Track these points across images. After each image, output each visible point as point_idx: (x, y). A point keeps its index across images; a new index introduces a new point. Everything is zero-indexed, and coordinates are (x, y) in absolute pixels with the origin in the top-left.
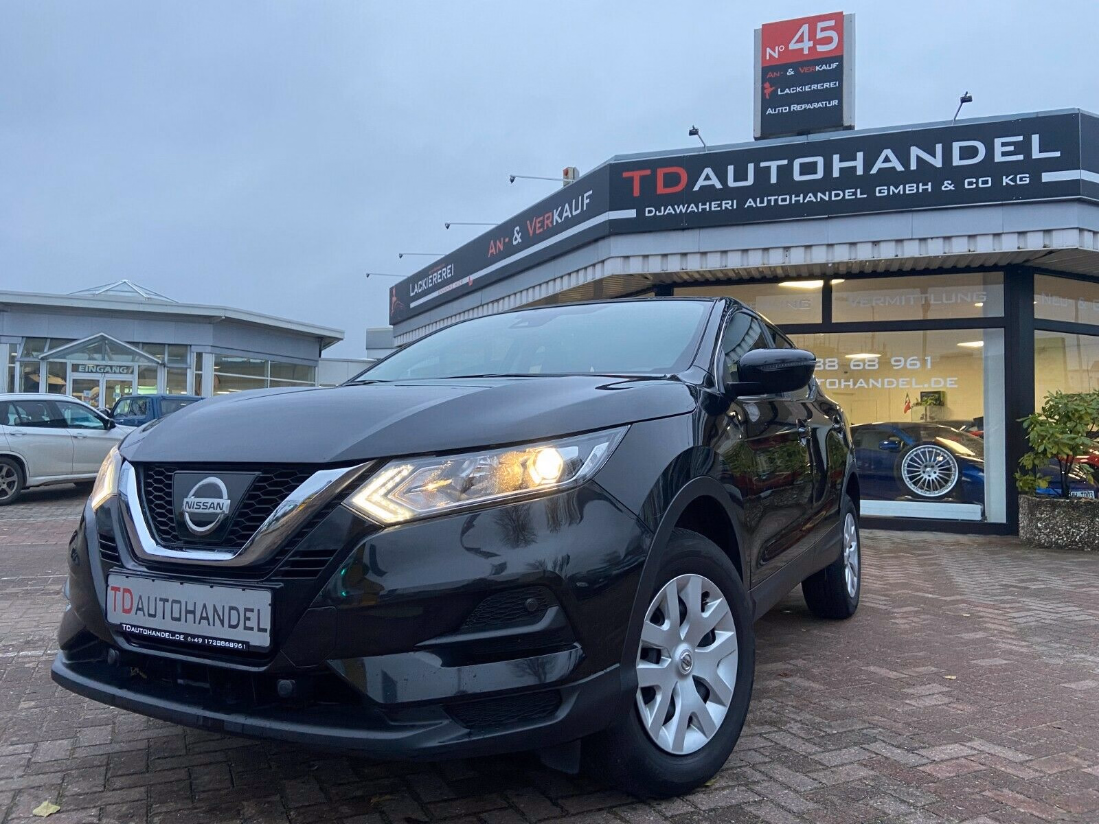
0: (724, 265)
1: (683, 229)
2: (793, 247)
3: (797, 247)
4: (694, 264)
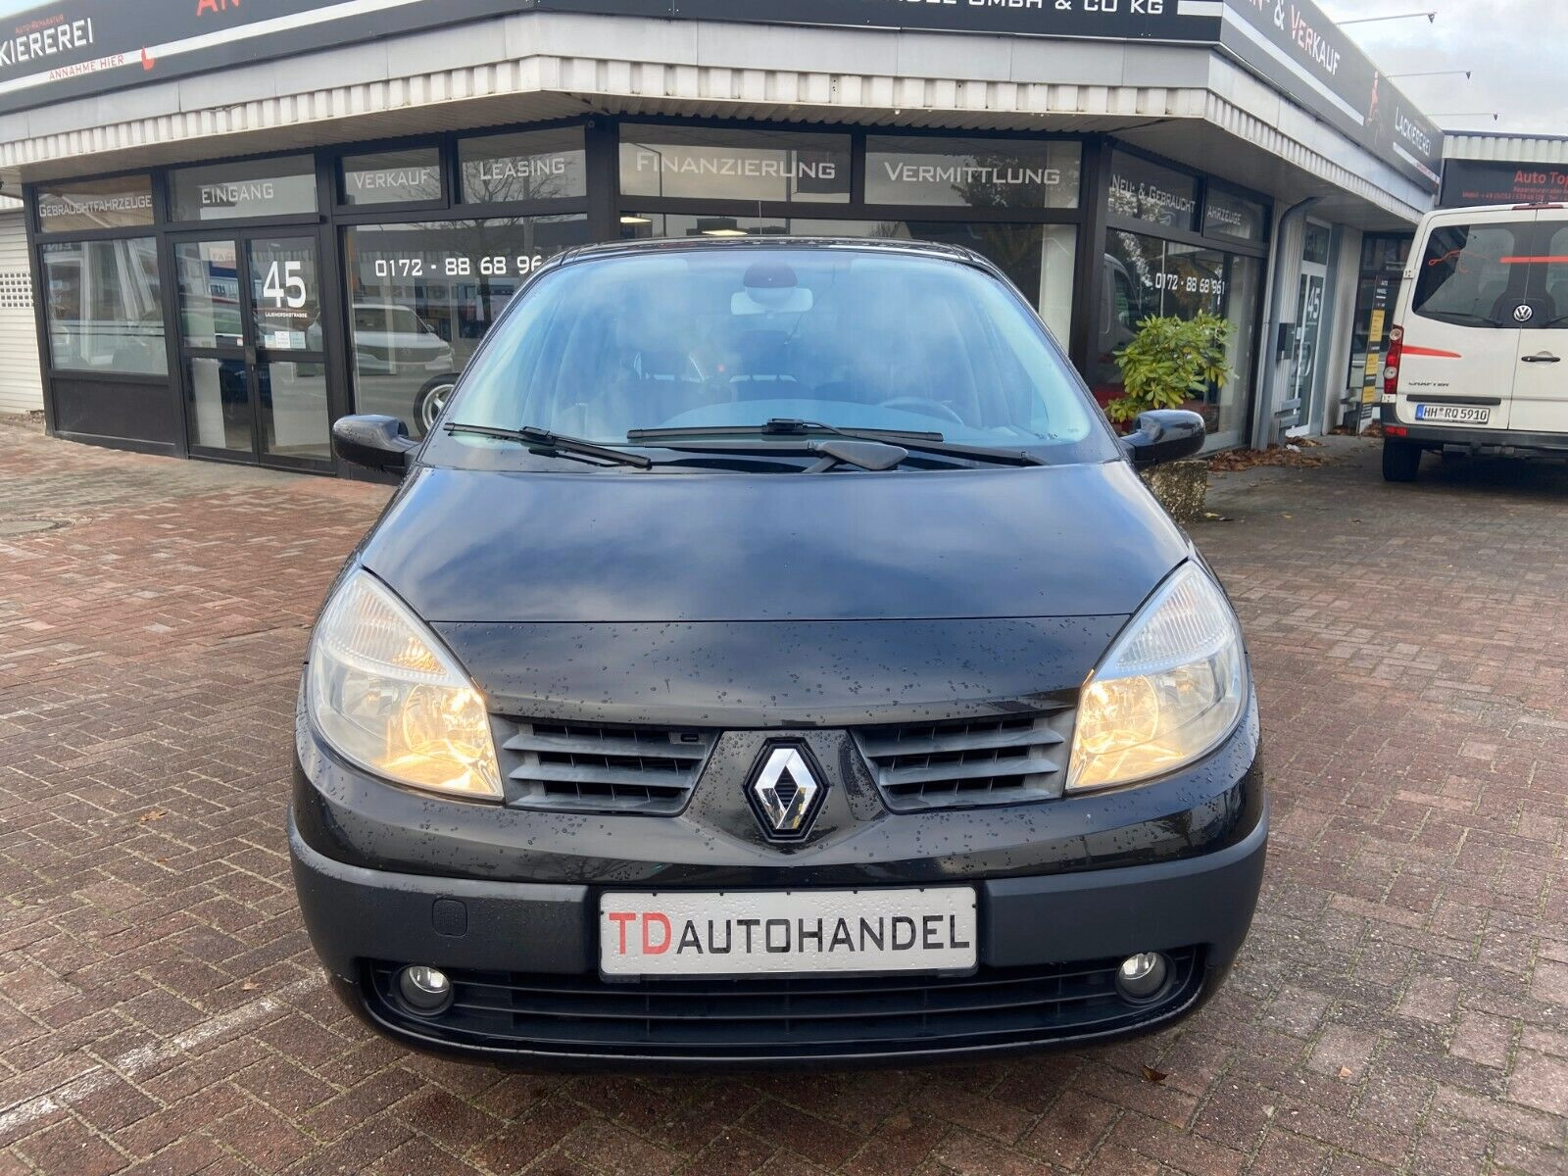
0: (737, 95)
1: (669, 19)
2: (844, 75)
3: (850, 75)
4: (687, 87)
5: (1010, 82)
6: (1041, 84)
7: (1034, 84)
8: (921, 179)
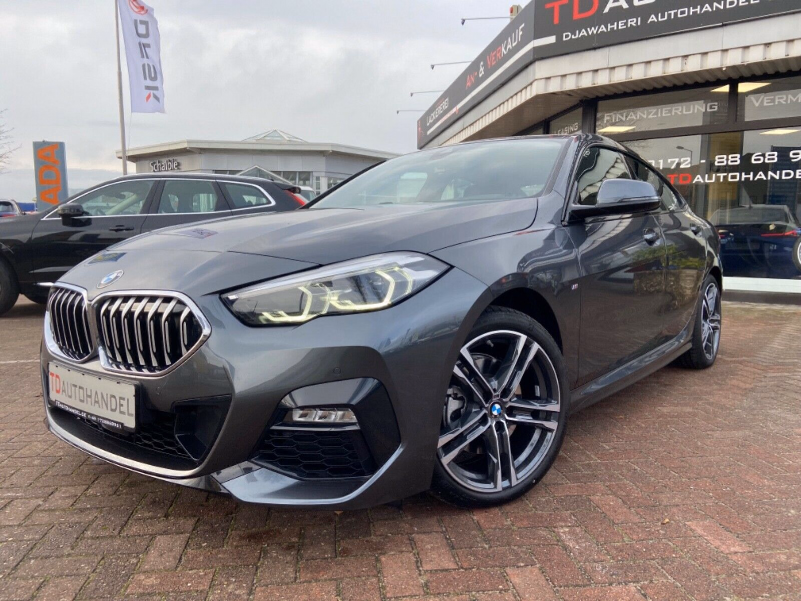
0: (629, 77)
2: (690, 55)
3: (694, 54)
4: (603, 79)
8: (776, 103)
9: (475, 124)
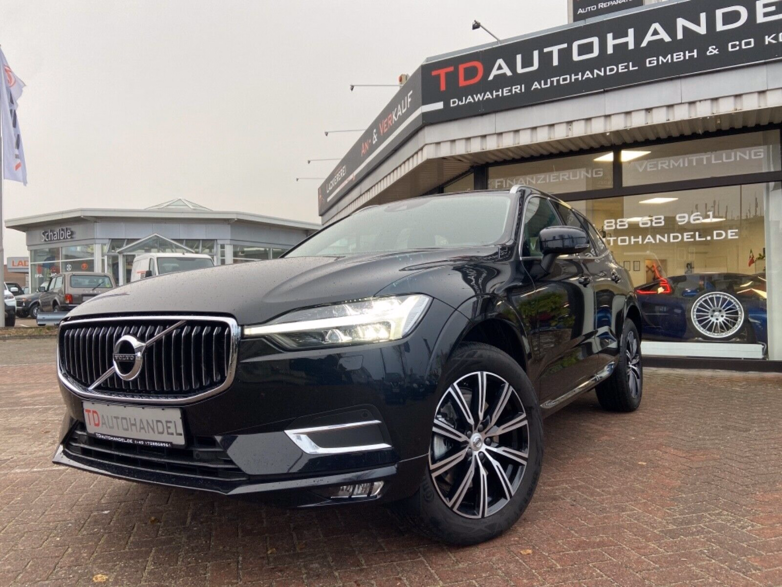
0: (517, 142)
2: (574, 121)
3: (577, 120)
4: (492, 145)
5: (681, 103)
6: (705, 100)
7: (700, 101)
8: (659, 168)
9: (371, 191)
